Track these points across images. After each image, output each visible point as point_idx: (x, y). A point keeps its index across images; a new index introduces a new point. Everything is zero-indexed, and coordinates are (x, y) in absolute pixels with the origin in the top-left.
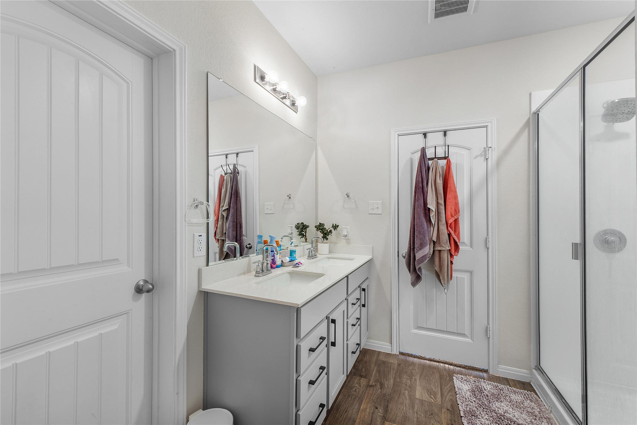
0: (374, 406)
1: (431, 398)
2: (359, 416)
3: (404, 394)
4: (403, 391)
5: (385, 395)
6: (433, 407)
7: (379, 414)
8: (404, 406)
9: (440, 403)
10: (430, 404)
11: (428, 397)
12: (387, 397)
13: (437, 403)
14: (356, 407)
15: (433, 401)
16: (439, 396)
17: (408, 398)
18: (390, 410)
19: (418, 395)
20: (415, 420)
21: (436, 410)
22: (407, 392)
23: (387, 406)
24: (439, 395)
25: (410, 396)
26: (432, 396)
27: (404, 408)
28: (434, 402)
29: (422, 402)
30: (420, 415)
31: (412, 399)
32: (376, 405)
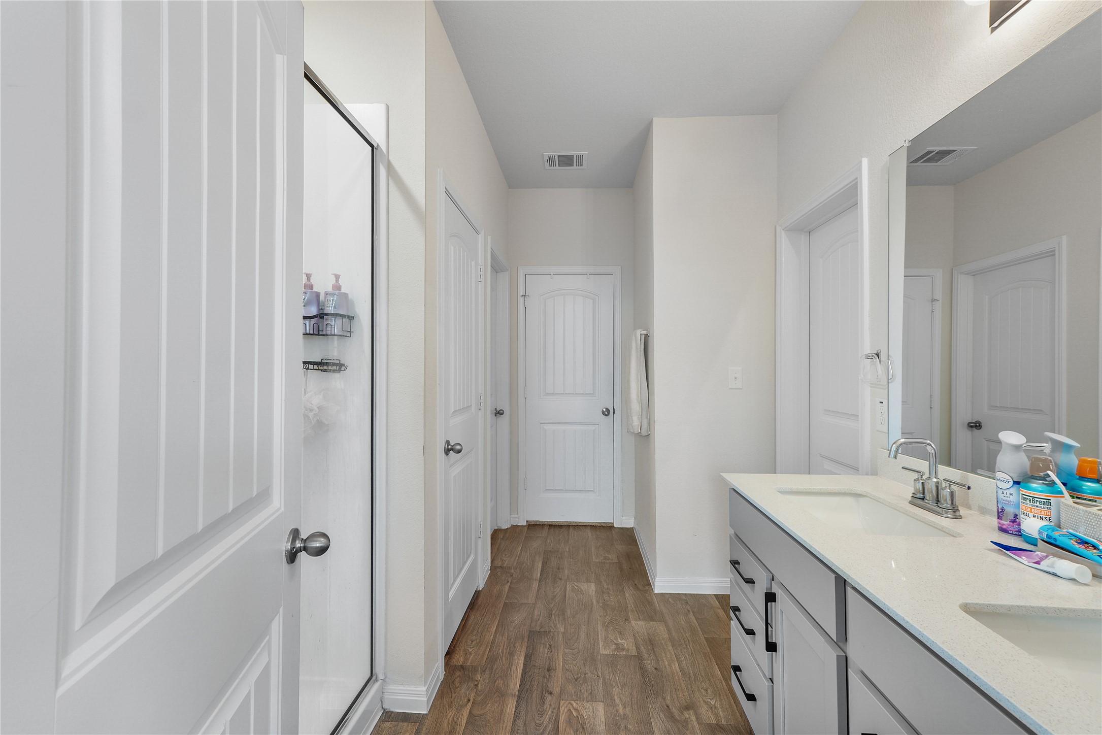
0: (662, 671)
1: (577, 710)
2: (673, 653)
3: (624, 707)
4: (628, 711)
5: (654, 694)
6: (575, 692)
7: (649, 662)
8: (618, 682)
9: (562, 702)
10: (578, 697)
11: (583, 712)
12: (650, 692)
13: (568, 702)
14: (684, 664)
15: (575, 705)
16: (563, 718)
17: (616, 697)
18: (638, 671)
19: (600, 708)
20: (599, 666)
21: (570, 688)
22: (621, 711)
23: (643, 675)
24: (562, 721)
25: (615, 706)
26: (575, 714)
27: (619, 680)
28: (573, 702)
29: (593, 698)
30: (593, 674)
31: (609, 700)
32: (660, 674)
